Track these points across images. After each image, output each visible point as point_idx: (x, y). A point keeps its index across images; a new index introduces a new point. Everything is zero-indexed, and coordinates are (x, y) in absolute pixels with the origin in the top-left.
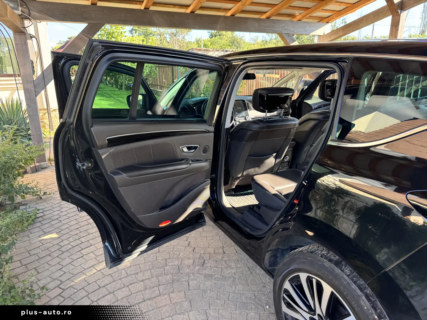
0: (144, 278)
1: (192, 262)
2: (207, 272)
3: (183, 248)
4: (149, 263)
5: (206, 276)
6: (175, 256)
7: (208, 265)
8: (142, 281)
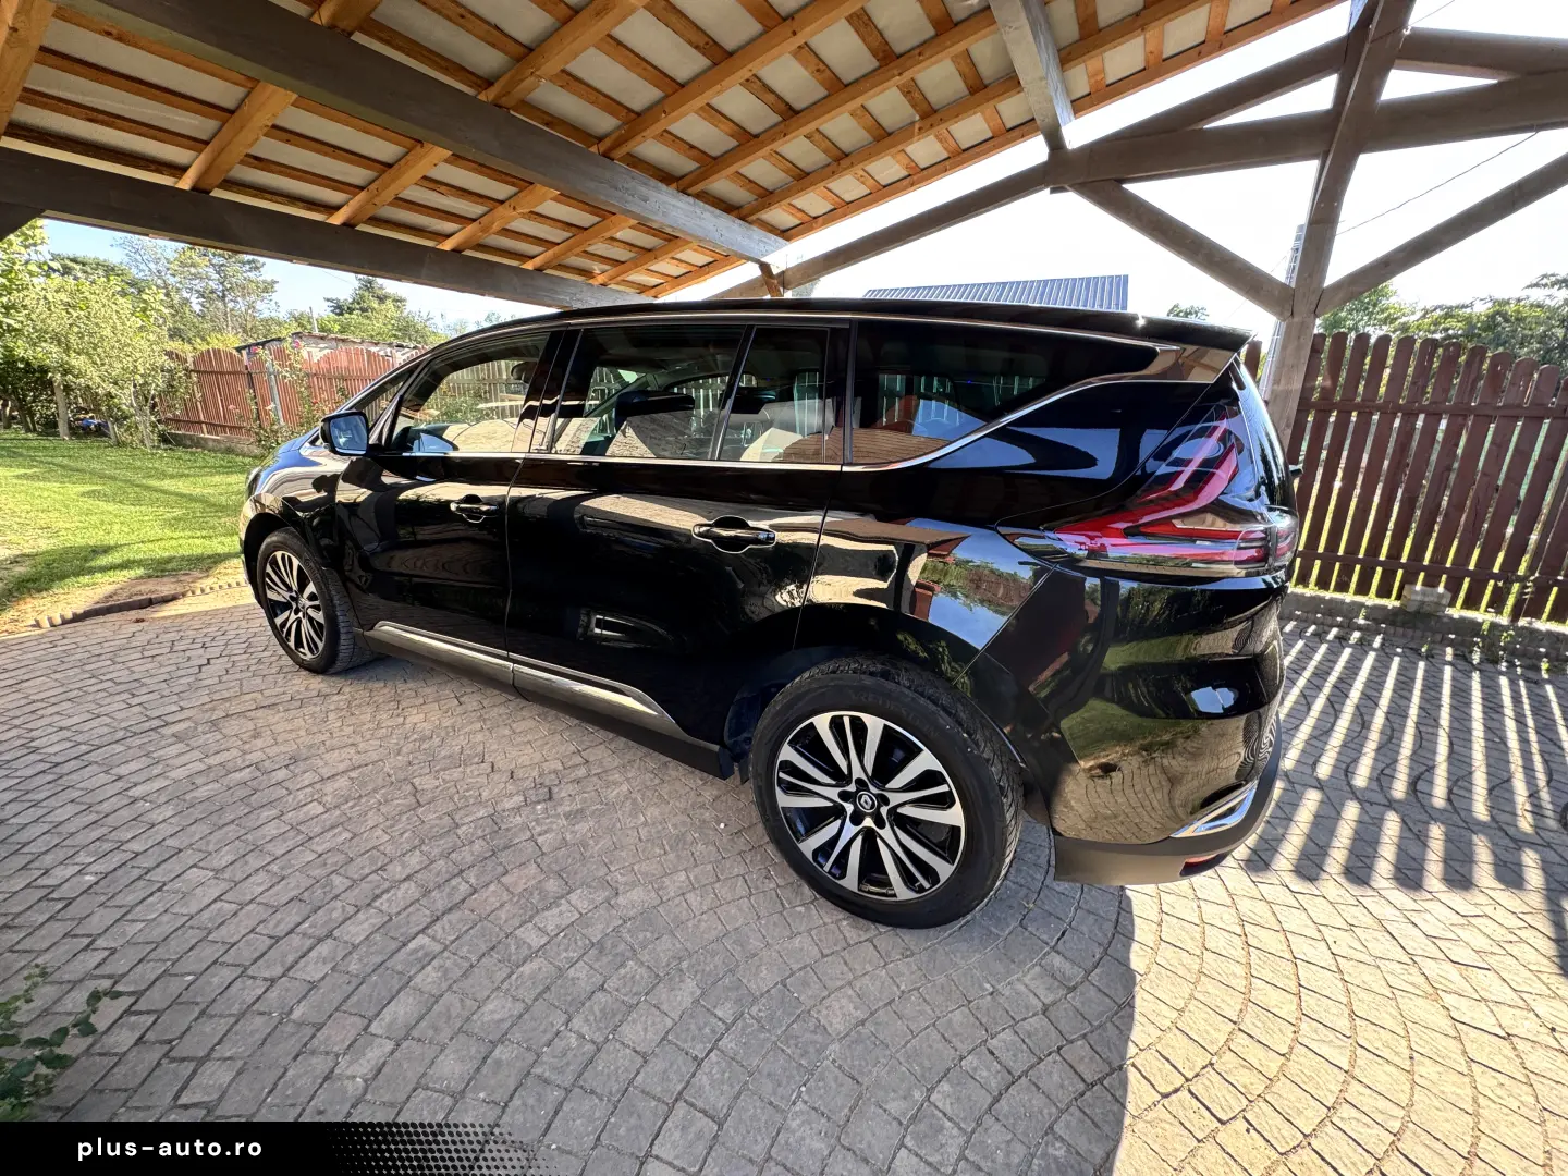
0: (408, 871)
1: (522, 798)
2: (568, 809)
3: (484, 780)
4: (406, 835)
5: (567, 816)
6: (472, 801)
7: (563, 794)
8: (408, 878)
